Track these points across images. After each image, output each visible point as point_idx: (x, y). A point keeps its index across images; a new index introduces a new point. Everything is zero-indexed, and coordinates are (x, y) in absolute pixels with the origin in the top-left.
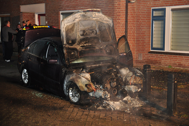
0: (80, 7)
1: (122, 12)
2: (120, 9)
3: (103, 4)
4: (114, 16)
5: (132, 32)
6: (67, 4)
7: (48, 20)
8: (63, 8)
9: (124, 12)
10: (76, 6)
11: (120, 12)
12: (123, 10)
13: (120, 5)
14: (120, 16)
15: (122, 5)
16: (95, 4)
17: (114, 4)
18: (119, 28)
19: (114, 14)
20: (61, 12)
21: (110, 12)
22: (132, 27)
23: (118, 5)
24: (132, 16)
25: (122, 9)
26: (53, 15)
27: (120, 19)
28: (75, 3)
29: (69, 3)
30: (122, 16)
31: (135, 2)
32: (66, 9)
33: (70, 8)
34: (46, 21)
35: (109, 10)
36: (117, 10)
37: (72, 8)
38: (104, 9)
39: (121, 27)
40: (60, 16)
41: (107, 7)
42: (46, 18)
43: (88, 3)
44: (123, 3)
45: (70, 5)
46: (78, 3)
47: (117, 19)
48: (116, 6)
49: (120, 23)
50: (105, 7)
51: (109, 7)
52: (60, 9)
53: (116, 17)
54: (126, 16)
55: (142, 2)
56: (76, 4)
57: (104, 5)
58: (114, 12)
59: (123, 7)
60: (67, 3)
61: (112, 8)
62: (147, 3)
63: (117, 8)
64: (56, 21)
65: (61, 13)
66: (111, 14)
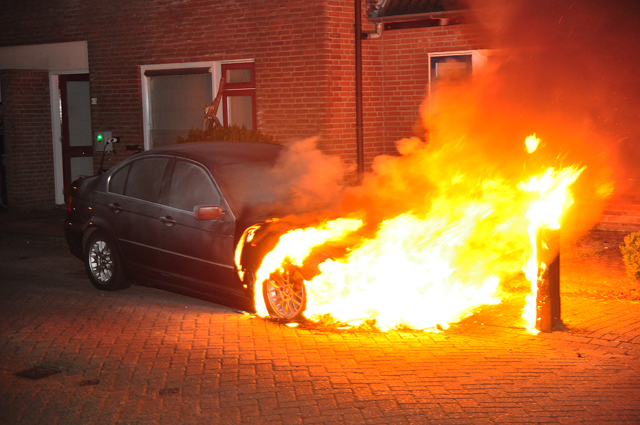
0: (212, 53)
1: (345, 68)
2: (339, 57)
3: (288, 43)
4: (324, 78)
5: (375, 125)
6: (164, 45)
7: (100, 92)
8: (151, 57)
9: (350, 68)
10: (196, 49)
11: (339, 68)
12: (347, 63)
13: (339, 46)
14: (340, 79)
15: (344, 47)
16: (262, 45)
17: (323, 46)
18: (339, 116)
19: (324, 73)
20: (144, 68)
21: (311, 68)
22: (372, 110)
23: (333, 46)
24: (371, 79)
25: (345, 57)
26: (117, 77)
27: (340, 89)
28: (195, 40)
29: (171, 42)
30: (345, 79)
31: (380, 38)
32: (162, 59)
33: (177, 55)
34: (91, 97)
35: (307, 63)
36: (331, 63)
37: (183, 55)
38: (291, 59)
39: (345, 110)
40: (140, 82)
41: (301, 53)
42: (91, 88)
43: (238, 41)
44: (346, 41)
45: (176, 46)
46: (206, 41)
47: (334, 89)
48: (330, 51)
49: (340, 100)
50: (293, 53)
51: (308, 52)
52: (141, 58)
53: (331, 84)
54: (356, 79)
55: (399, 37)
56: (197, 44)
57: (291, 48)
58: (324, 68)
59: (347, 52)
60: (167, 42)
61: (317, 57)
62: (416, 41)
63: (333, 57)
64: (128, 96)
65: (143, 72)
66: (315, 73)
